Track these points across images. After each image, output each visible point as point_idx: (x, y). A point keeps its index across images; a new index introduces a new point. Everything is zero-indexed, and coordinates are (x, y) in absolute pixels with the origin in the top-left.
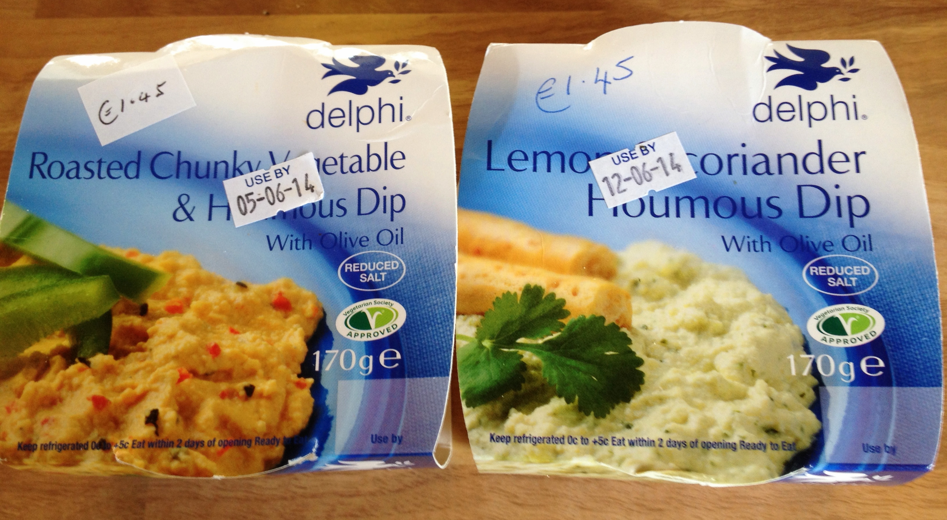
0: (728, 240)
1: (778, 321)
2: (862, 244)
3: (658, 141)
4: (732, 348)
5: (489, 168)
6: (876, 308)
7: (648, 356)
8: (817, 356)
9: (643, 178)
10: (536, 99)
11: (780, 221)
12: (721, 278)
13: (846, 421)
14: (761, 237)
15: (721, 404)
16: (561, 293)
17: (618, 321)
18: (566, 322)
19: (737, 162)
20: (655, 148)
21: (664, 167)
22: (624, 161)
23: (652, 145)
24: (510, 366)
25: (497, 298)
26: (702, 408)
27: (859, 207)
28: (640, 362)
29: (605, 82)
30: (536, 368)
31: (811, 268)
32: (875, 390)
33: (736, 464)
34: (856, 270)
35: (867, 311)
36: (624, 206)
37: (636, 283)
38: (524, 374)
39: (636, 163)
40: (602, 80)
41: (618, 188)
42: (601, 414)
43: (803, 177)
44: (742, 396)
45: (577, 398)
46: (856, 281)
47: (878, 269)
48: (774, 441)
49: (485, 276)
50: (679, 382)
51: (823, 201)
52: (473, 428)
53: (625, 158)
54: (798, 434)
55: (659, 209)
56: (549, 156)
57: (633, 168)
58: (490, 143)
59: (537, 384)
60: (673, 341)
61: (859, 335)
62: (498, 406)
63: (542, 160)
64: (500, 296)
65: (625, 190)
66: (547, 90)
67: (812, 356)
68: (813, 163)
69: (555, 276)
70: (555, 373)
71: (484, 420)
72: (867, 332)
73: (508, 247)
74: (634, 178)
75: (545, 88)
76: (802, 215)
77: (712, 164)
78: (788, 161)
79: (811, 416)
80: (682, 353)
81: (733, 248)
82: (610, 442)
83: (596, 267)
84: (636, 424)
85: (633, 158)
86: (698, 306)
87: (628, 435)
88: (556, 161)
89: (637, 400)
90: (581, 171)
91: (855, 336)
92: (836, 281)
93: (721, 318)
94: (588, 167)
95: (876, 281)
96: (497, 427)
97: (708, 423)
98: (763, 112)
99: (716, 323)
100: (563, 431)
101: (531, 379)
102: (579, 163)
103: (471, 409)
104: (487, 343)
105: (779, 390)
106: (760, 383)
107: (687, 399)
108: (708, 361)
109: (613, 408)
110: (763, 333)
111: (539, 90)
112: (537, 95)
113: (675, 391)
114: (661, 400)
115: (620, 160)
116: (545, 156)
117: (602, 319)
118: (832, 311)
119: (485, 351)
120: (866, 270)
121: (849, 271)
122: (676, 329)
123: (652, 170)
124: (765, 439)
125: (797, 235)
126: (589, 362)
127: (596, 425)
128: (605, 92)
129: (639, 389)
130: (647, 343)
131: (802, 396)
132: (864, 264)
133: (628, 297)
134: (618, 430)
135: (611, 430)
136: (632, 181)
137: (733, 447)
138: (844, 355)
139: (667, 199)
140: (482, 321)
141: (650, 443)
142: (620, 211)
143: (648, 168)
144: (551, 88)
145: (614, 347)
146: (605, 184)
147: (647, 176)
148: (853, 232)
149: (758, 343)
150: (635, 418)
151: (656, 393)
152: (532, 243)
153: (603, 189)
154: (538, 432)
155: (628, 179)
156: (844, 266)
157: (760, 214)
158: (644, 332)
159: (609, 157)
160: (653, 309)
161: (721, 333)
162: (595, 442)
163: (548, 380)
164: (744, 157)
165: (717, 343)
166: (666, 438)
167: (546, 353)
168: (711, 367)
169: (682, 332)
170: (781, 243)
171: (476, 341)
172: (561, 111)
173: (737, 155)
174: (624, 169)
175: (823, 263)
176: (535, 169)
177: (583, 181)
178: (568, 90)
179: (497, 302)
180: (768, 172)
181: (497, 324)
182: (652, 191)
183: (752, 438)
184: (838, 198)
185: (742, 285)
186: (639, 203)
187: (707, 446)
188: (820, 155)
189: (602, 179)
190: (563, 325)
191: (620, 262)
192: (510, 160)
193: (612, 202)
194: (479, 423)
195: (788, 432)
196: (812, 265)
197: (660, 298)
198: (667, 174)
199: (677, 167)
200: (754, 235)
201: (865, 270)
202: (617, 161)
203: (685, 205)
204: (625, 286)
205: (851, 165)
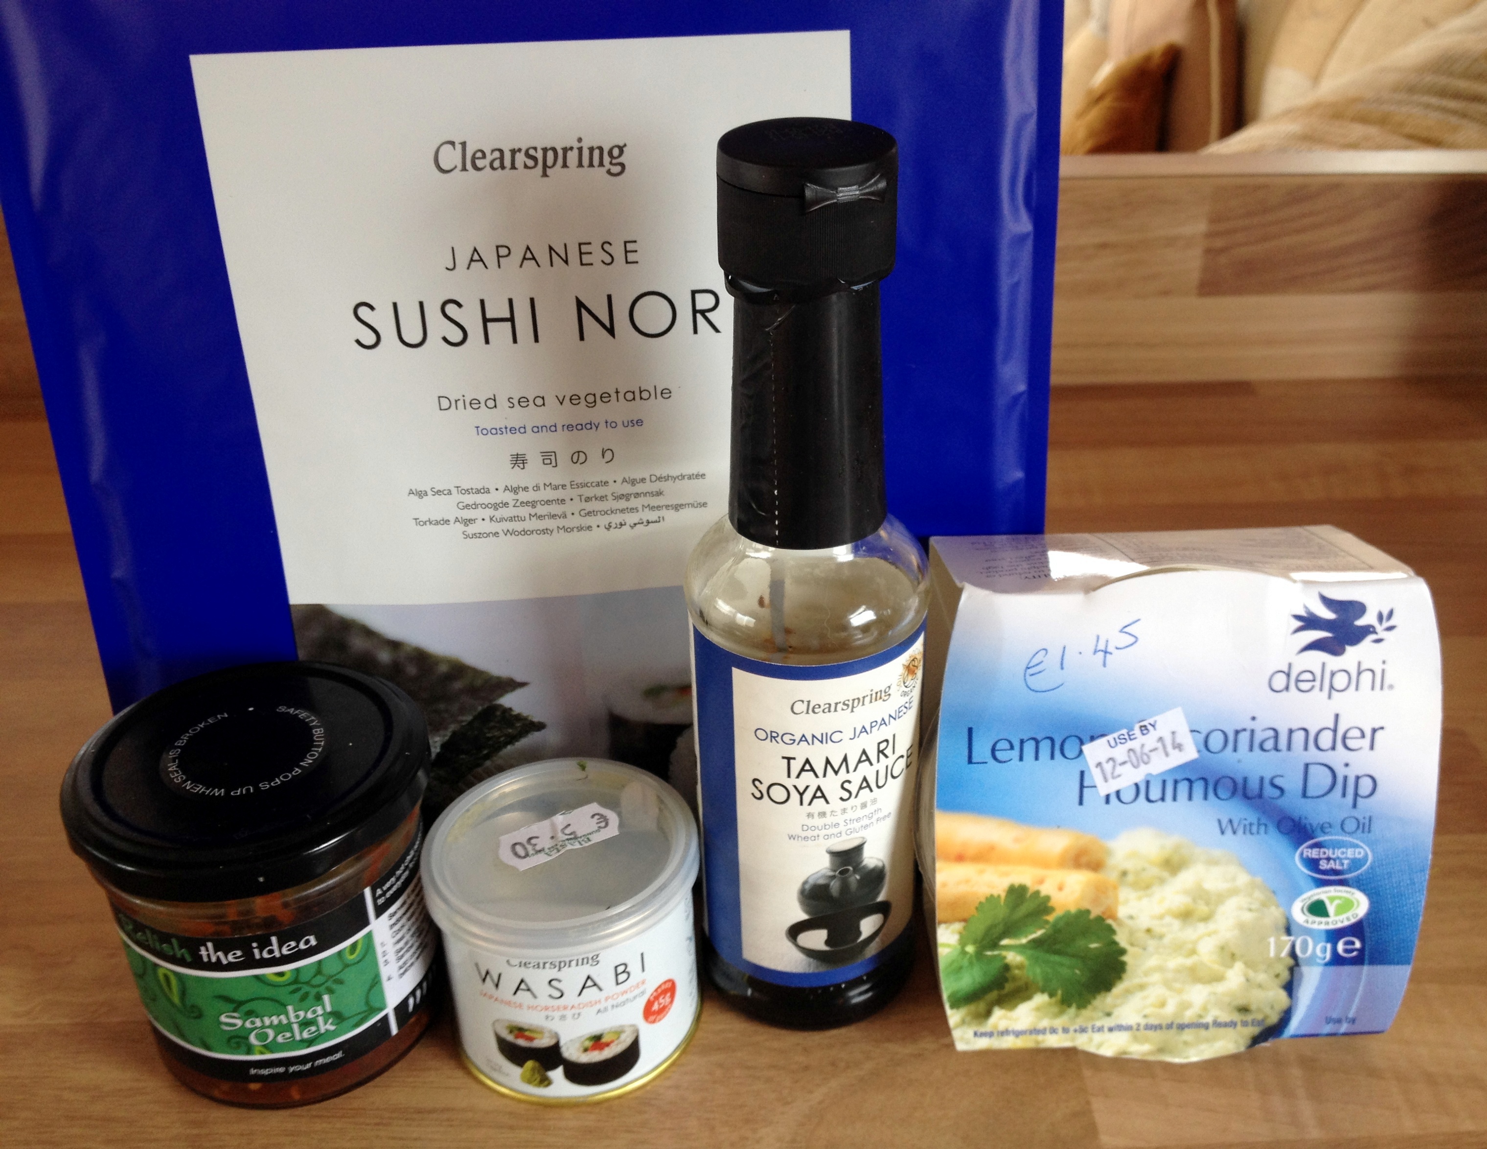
0: (1225, 822)
1: (1264, 905)
2: (1361, 826)
3: (1160, 719)
4: (1215, 932)
5: (970, 761)
6: (1363, 891)
7: (1132, 945)
8: (1297, 937)
9: (1140, 761)
10: (1025, 676)
11: (1283, 802)
12: (1213, 862)
13: (1315, 998)
14: (1259, 820)
15: (1199, 987)
16: (1046, 890)
17: (1104, 913)
18: (1051, 918)
19: (1244, 738)
20: (1157, 726)
21: (1164, 747)
22: (1121, 743)
23: (1152, 723)
24: (994, 969)
25: (980, 903)
26: (1180, 992)
27: (1366, 786)
28: (1123, 952)
29: (1106, 652)
30: (1020, 967)
31: (1305, 850)
32: (1347, 969)
33: (1207, 1040)
34: (1350, 853)
35: (1353, 894)
36: (1118, 793)
37: (1124, 874)
38: (1008, 975)
39: (1134, 744)
40: (1102, 651)
41: (1112, 773)
42: (1083, 1004)
43: (1313, 754)
44: (1218, 978)
45: (1060, 992)
46: (1349, 864)
47: (1372, 851)
48: (1245, 1019)
49: (967, 881)
50: (1160, 969)
51: (1329, 780)
52: (957, 1026)
53: (1122, 740)
54: (1268, 1011)
55: (1155, 794)
56: (1037, 742)
57: (1130, 750)
58: (970, 730)
59: (1020, 983)
60: (1158, 929)
61: (1341, 917)
62: (981, 1006)
63: (1029, 747)
64: (983, 900)
65: (1119, 776)
66: (1037, 665)
67: (1292, 938)
68: (1326, 740)
69: (1039, 872)
70: (1038, 970)
71: (968, 1019)
72: (1349, 914)
73: (991, 848)
74: (1131, 761)
75: (1035, 661)
76: (1304, 795)
77: (1216, 741)
78: (1299, 737)
79: (1283, 994)
80: (1166, 940)
81: (1229, 831)
82: (1090, 1030)
83: (1084, 860)
84: (1116, 1012)
85: (1131, 739)
86: (1186, 892)
87: (1108, 1022)
88: (1045, 746)
89: (1119, 989)
90: (1072, 757)
91: (1337, 918)
92: (1328, 864)
93: (1207, 903)
94: (1081, 752)
95: (1368, 863)
96: (980, 1024)
97: (1185, 1006)
98: (1280, 681)
99: (1203, 909)
100: (1045, 1023)
101: (1014, 979)
102: (1071, 749)
103: (955, 1011)
104: (970, 949)
105: (1256, 971)
106: (1239, 966)
107: (1167, 984)
108: (1190, 946)
109: (1095, 998)
110: (1247, 917)
111: (1028, 664)
112: (1026, 671)
113: (1156, 977)
114: (1142, 987)
115: (1116, 742)
116: (1033, 743)
117: (1088, 912)
118: (1318, 894)
119: (968, 956)
120: (1360, 853)
121: (1343, 853)
122: (1161, 917)
123: (1151, 751)
124: (1237, 1017)
125: (1296, 815)
126: (1073, 956)
127: (1077, 1016)
128: (1104, 665)
129: (1120, 978)
130: (1132, 933)
131: (1277, 976)
132: (1357, 846)
133: (1115, 888)
134: (1099, 1019)
135: (1092, 1019)
136: (1128, 765)
137: (1206, 1026)
138: (1323, 937)
139: (1164, 782)
140: (964, 928)
141: (1129, 1028)
142: (1113, 799)
143: (1146, 749)
144: (1042, 662)
145: (1098, 939)
146: (1099, 770)
147: (1145, 758)
148: (1355, 813)
149: (1242, 927)
150: (1115, 1006)
151: (1136, 981)
152: (1017, 840)
153: (1095, 776)
154: (1020, 1026)
155: (1124, 763)
156: (1339, 848)
157: (1260, 796)
158: (1130, 922)
159: (1103, 740)
160: (1140, 898)
161: (1206, 919)
162: (1075, 1031)
163: (1032, 978)
164: (1252, 731)
165: (1202, 928)
166: (1143, 1022)
167: (1029, 952)
168: (1193, 952)
169: (1168, 919)
170: (1279, 825)
171: (959, 947)
172: (1053, 689)
173: (1244, 730)
174: (1120, 752)
175: (1318, 845)
176: (1021, 759)
177: (1074, 768)
178: (1062, 664)
179: (980, 907)
180: (1276, 749)
181: (979, 928)
182: (1150, 775)
183: (1225, 1017)
184: (1345, 778)
185: (1233, 869)
186: (1134, 788)
187: (1182, 1027)
188: (1335, 731)
189: (1095, 765)
190: (1047, 922)
191: (1109, 852)
192: (993, 750)
193: (1104, 789)
194: (963, 1022)
195: (1259, 1010)
196: (1307, 847)
197: (1148, 887)
198: (1167, 755)
199: (1179, 747)
200: (1251, 816)
201: (1358, 854)
202: (1113, 743)
203: (1183, 787)
204: (1112, 876)
205: (1366, 742)
